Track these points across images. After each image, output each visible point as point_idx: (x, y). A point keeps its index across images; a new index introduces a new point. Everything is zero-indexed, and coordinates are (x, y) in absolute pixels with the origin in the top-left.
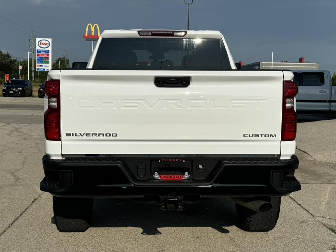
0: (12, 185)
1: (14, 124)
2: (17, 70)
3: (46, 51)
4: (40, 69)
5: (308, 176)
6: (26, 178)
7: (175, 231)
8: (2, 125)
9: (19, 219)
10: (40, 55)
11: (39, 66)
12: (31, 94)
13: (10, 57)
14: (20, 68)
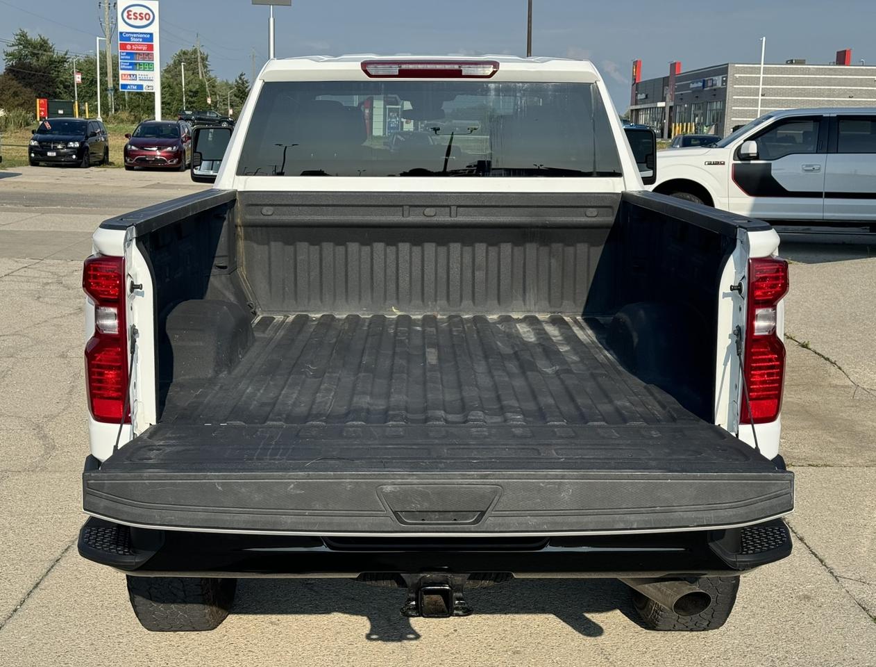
0: (32, 469)
1: (52, 262)
2: (69, 87)
3: (145, 36)
4: (130, 85)
5: (831, 439)
6: (73, 445)
7: (457, 628)
8: (21, 265)
9: (43, 587)
10: (128, 47)
11: (126, 77)
12: (104, 158)
13: (51, 48)
14: (78, 78)
